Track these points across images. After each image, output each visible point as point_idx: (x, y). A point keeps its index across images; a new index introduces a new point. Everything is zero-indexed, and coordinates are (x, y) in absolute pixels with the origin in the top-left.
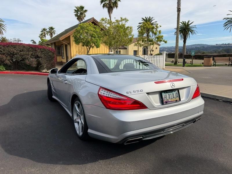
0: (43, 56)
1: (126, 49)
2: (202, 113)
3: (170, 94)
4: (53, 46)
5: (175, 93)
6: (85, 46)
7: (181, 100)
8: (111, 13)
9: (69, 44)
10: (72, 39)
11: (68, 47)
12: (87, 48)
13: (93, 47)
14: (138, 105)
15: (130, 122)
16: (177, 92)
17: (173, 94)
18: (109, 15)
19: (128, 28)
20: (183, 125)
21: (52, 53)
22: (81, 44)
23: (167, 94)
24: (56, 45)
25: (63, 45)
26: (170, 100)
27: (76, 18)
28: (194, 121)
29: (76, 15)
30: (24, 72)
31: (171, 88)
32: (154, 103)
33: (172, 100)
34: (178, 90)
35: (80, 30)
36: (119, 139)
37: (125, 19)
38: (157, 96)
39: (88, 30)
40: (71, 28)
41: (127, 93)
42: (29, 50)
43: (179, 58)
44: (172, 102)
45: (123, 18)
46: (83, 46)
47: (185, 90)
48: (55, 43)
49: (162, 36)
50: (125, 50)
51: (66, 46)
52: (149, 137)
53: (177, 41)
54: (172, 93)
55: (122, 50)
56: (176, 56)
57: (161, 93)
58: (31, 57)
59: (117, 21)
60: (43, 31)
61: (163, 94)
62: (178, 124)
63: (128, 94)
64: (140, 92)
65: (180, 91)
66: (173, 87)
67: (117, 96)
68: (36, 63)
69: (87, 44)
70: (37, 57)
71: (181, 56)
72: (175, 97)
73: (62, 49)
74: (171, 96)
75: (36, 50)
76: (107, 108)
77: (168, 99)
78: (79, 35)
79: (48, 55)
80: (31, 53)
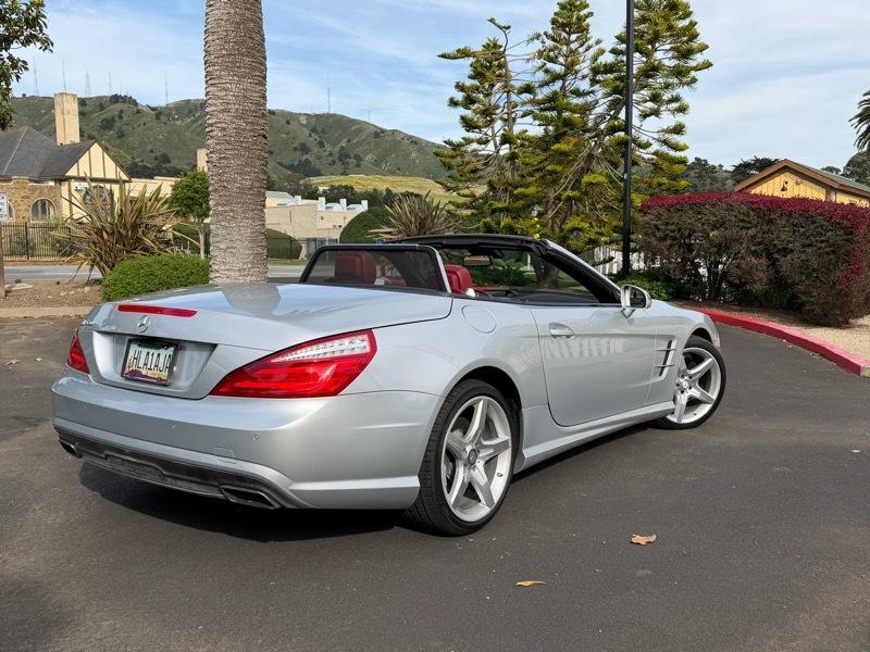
3: (151, 351)
5: (165, 354)
7: (173, 382)
17: (159, 355)
23: (144, 351)
26: (144, 372)
33: (150, 373)
34: (177, 345)
54: (156, 352)
61: (134, 348)
62: (136, 454)
72: (161, 365)
74: (152, 361)
77: (141, 365)
79: (822, 242)
80: (751, 232)
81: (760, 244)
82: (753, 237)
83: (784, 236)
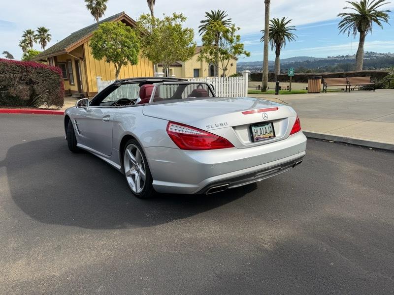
0: (40, 80)
1: (181, 66)
2: (304, 153)
3: (261, 128)
4: (51, 62)
5: (268, 127)
6: (111, 62)
7: (276, 136)
8: (152, 3)
9: (83, 58)
10: (88, 50)
11: (81, 64)
12: (116, 65)
13: (125, 64)
14: (222, 143)
15: (212, 165)
16: (271, 126)
18: (150, 8)
19: (185, 31)
20: (280, 169)
21: (56, 75)
22: (104, 59)
23: (258, 128)
24: (58, 61)
25: (71, 60)
26: (262, 136)
27: (90, 11)
28: (293, 164)
29: (89, 7)
30: (7, 109)
31: (263, 120)
32: (242, 140)
33: (264, 136)
34: (271, 122)
35: (102, 35)
36: (198, 188)
37: (181, 16)
38: (245, 131)
39: (116, 34)
40: (83, 30)
41: (208, 127)
42: (14, 71)
43: (269, 81)
44: (264, 139)
45: (178, 14)
46: (108, 61)
47: (281, 123)
48: (55, 58)
49: (242, 45)
50: (179, 68)
51: (77, 62)
52: (236, 184)
53: (266, 52)
54: (264, 127)
55: (173, 69)
56: (265, 77)
57: (250, 126)
58: (19, 83)
59: (168, 19)
60: (26, 35)
61: (253, 129)
62: (273, 167)
63: (208, 129)
64: (224, 126)
65: (274, 124)
66: (266, 118)
67: (194, 132)
68: (28, 93)
69: (116, 58)
70: (30, 82)
71: (272, 77)
72: (268, 132)
73: (70, 67)
74: (263, 131)
75: (27, 71)
76: (181, 148)
77: (259, 134)
78: (100, 43)
79: (50, 79)
80: (19, 75)
81: (24, 80)
82: (21, 77)
83: (34, 77)
